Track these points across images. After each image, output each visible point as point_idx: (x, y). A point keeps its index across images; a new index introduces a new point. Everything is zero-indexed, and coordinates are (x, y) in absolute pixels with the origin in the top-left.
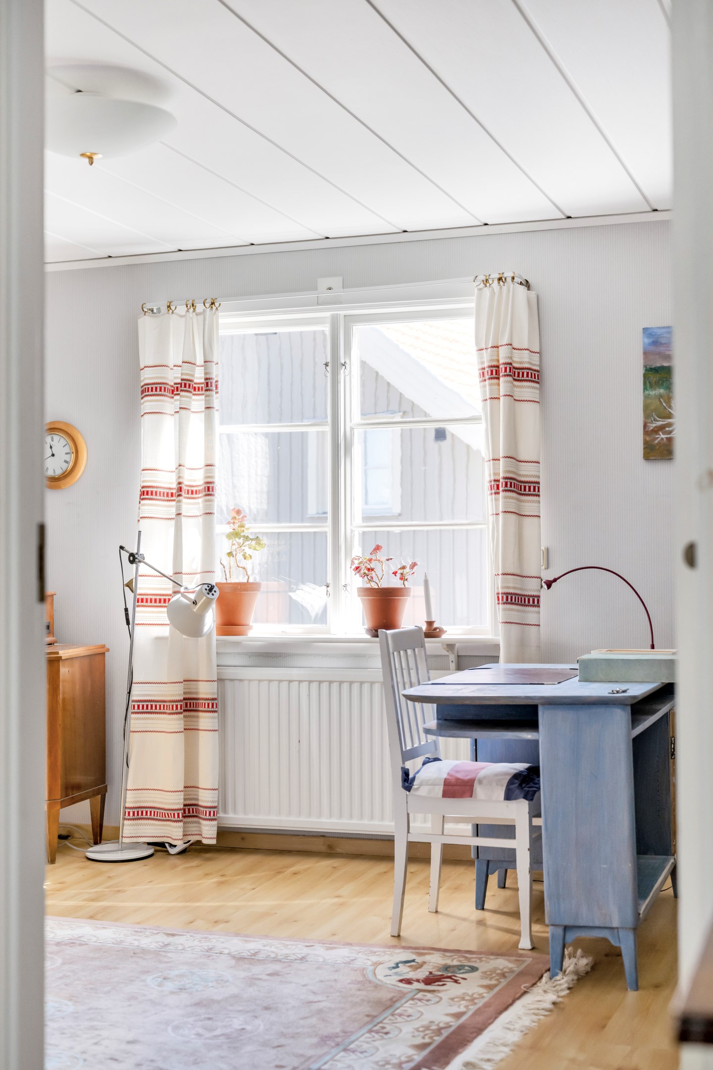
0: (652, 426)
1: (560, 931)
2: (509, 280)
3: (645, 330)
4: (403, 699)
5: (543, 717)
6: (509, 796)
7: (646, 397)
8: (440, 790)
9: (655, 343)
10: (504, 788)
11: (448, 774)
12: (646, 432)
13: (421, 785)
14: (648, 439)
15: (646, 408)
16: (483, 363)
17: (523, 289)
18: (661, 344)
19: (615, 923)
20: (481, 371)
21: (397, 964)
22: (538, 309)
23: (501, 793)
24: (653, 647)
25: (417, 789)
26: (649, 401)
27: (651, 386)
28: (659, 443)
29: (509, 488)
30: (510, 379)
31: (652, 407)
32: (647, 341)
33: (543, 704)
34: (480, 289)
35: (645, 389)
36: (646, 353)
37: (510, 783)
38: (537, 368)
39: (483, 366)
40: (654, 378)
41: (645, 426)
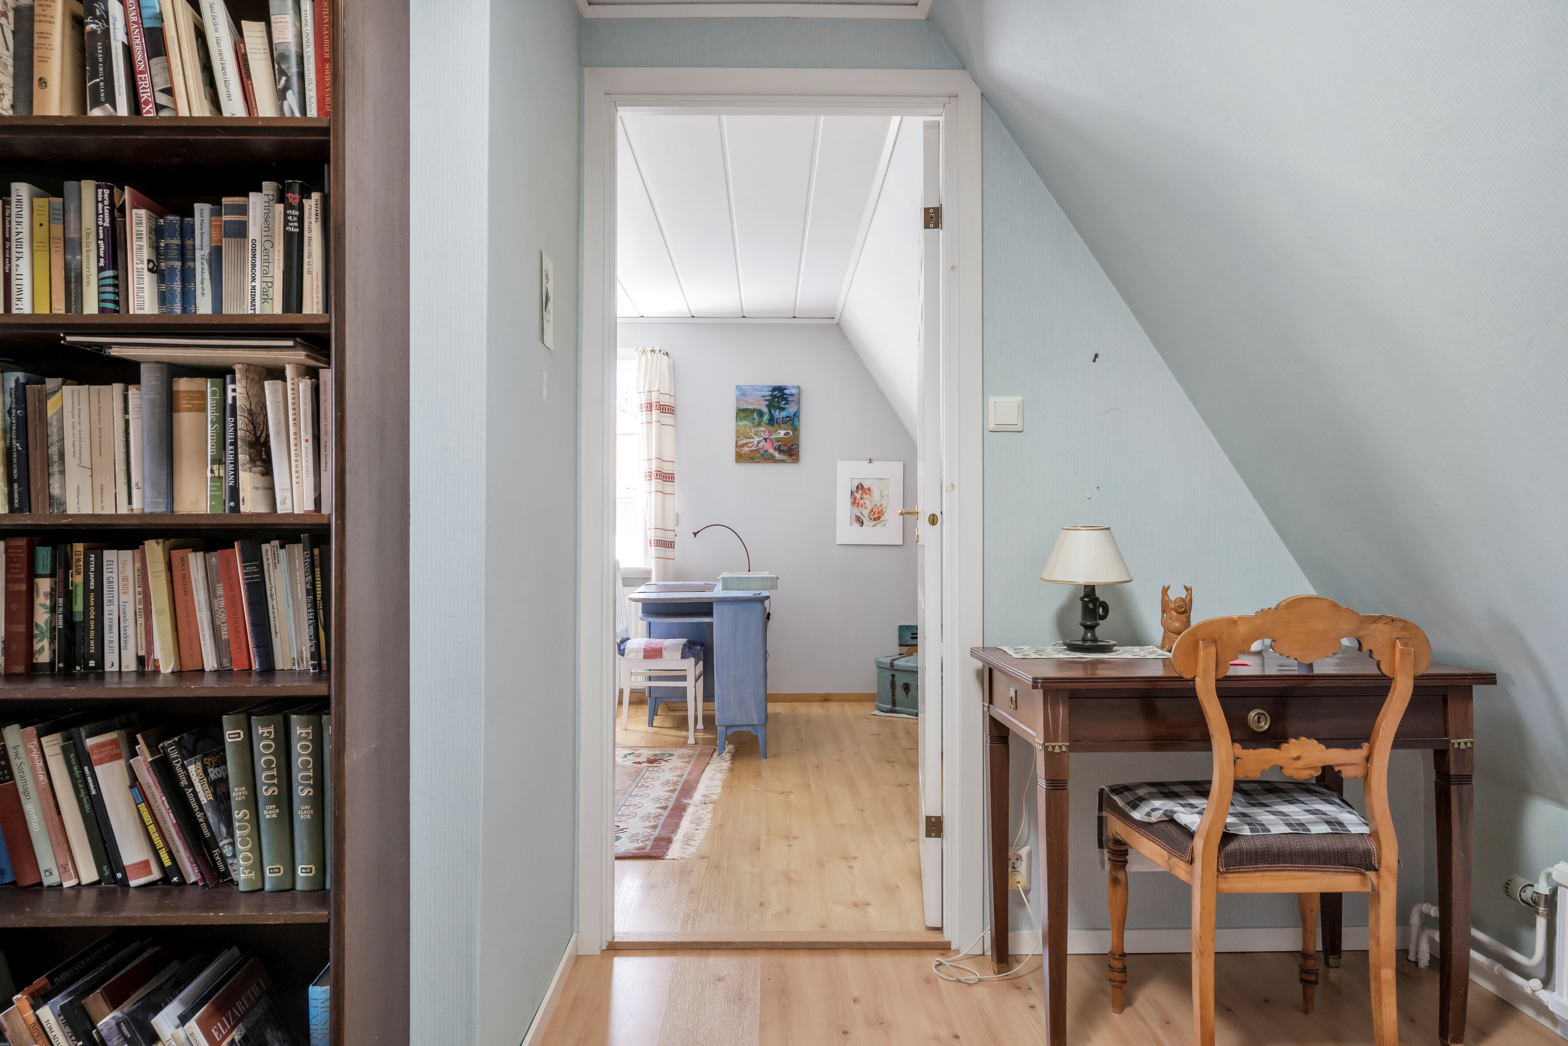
0: (740, 443)
1: (724, 729)
2: (657, 352)
3: (737, 386)
4: (627, 600)
5: (716, 609)
6: (684, 656)
7: (737, 426)
8: (642, 655)
9: (743, 394)
10: (680, 652)
11: (645, 645)
12: (737, 446)
13: (629, 652)
14: (738, 450)
15: (737, 432)
16: (641, 401)
17: (665, 357)
18: (747, 395)
19: (755, 722)
20: (640, 406)
21: (625, 755)
22: (673, 370)
23: (679, 655)
24: (749, 571)
25: (628, 655)
26: (739, 428)
27: (740, 420)
28: (744, 453)
29: (658, 477)
30: (659, 411)
31: (741, 432)
32: (738, 393)
33: (716, 602)
34: (640, 356)
35: (737, 421)
36: (737, 400)
37: (683, 649)
38: (673, 406)
39: (641, 403)
40: (742, 415)
41: (736, 443)
